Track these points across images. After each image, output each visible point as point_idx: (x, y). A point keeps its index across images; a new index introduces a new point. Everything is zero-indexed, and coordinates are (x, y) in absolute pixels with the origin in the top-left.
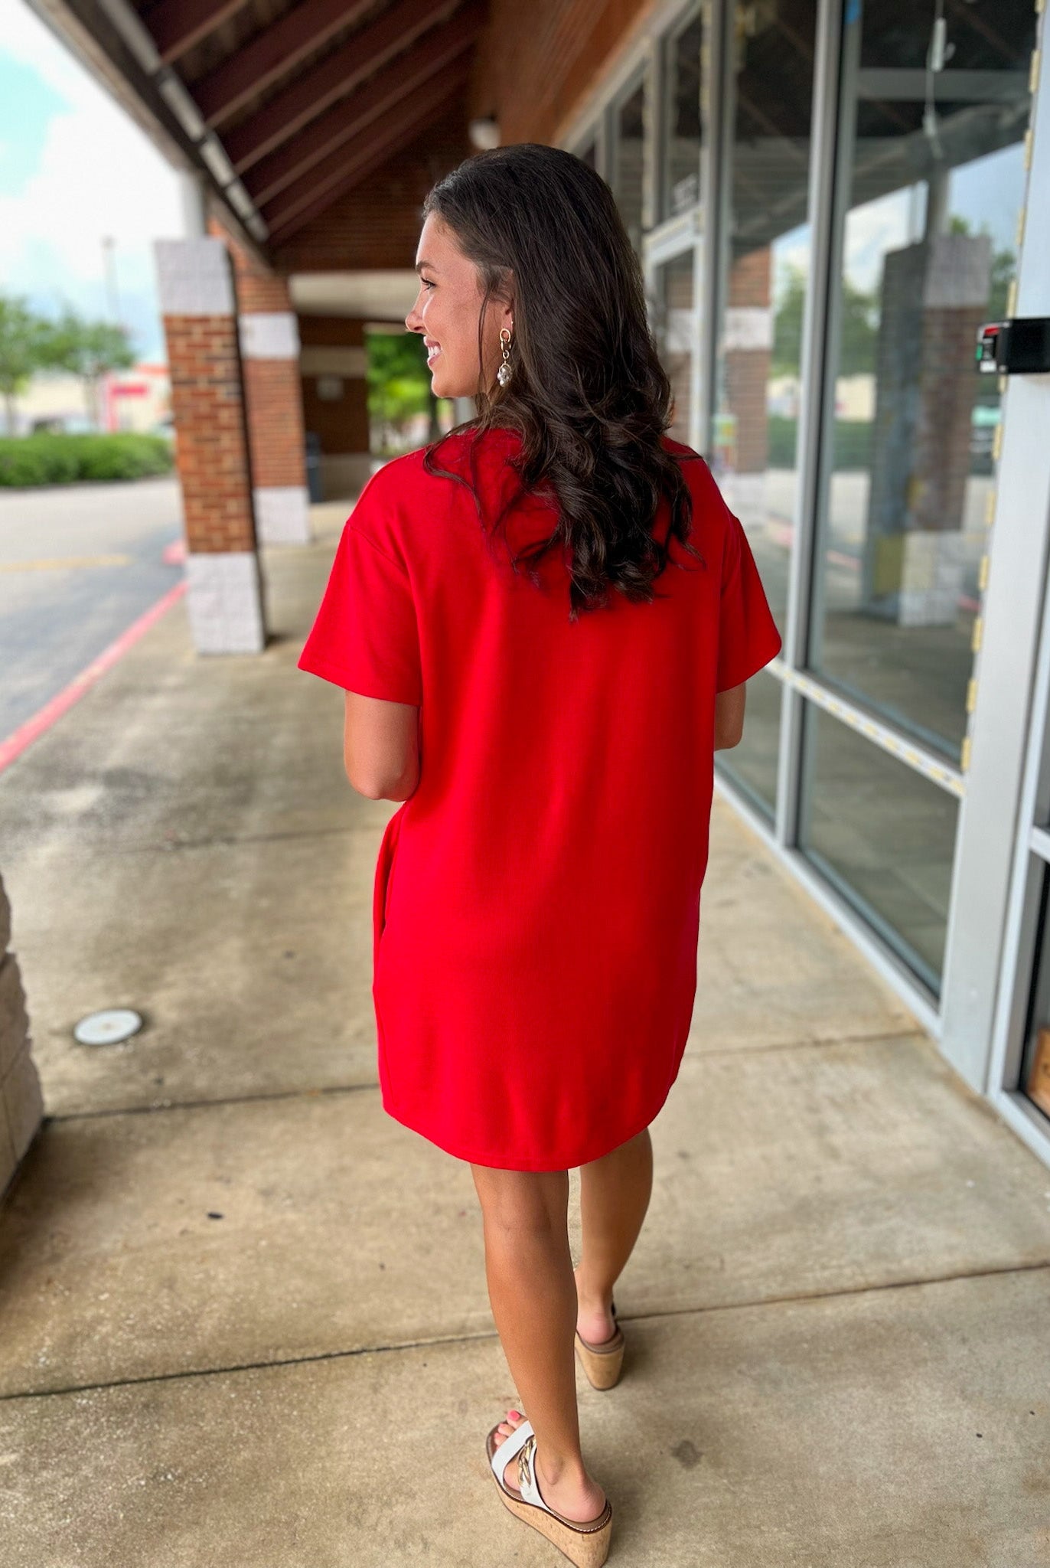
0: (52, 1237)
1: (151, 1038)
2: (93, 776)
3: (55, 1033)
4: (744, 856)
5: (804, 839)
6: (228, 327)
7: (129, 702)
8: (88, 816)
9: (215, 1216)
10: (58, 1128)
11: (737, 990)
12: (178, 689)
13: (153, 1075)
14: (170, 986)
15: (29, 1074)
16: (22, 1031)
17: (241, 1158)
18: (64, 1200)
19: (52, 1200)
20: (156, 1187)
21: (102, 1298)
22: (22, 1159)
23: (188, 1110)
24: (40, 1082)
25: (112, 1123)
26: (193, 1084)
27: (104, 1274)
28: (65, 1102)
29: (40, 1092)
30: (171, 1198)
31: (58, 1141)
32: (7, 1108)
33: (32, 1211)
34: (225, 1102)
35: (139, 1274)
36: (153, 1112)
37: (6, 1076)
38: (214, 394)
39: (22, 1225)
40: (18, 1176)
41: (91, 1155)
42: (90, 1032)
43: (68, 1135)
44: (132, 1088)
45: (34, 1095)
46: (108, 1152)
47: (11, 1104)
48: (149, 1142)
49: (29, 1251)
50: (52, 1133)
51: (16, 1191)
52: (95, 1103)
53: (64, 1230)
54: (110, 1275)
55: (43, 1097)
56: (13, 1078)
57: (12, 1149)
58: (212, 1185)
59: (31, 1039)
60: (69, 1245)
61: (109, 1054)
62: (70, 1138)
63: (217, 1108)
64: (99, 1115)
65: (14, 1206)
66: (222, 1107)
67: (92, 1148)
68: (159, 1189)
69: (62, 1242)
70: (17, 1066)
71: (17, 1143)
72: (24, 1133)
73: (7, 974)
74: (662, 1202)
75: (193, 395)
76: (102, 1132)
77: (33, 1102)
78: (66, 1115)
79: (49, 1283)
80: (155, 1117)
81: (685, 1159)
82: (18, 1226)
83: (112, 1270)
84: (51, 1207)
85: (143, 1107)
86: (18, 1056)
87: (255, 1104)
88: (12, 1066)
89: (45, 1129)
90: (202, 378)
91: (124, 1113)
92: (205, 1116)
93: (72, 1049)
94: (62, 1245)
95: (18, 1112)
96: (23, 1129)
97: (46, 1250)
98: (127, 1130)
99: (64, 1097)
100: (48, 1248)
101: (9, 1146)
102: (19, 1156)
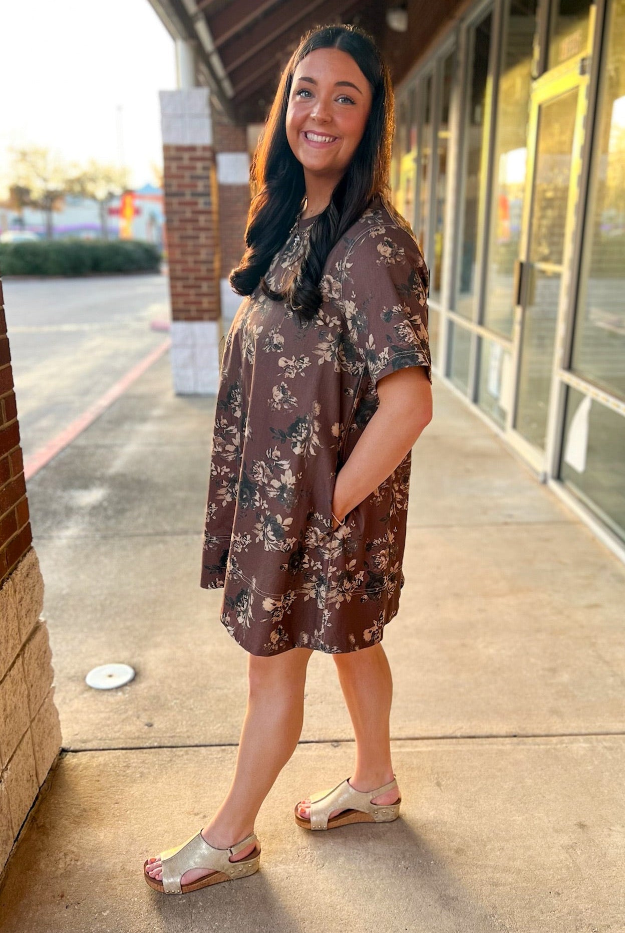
0: (65, 854)
1: (141, 687)
2: (103, 480)
3: (71, 679)
6: (208, 154)
7: (126, 427)
8: (96, 510)
10: (71, 760)
11: (611, 680)
13: (145, 719)
14: (156, 646)
15: (52, 716)
16: (48, 682)
17: (215, 796)
18: (75, 822)
19: (67, 822)
20: (147, 817)
21: (105, 914)
22: (43, 785)
23: (172, 751)
24: (59, 721)
25: (114, 757)
26: (175, 729)
27: (106, 892)
28: (77, 736)
29: (59, 729)
30: (159, 829)
31: (71, 770)
32: (33, 745)
33: (51, 830)
34: (200, 746)
35: (134, 895)
36: (145, 751)
37: (34, 719)
38: (196, 204)
39: (42, 842)
40: (40, 798)
41: (97, 784)
42: (96, 679)
43: (79, 765)
44: (128, 728)
45: (54, 732)
46: (110, 782)
47: (37, 740)
48: (141, 777)
49: (47, 866)
50: (67, 762)
51: (38, 811)
52: (100, 739)
53: (75, 850)
54: (111, 894)
55: (61, 733)
56: (39, 720)
57: (37, 776)
58: (192, 819)
59: (54, 688)
60: (79, 863)
61: (111, 698)
62: (81, 768)
63: (195, 751)
64: (103, 750)
65: (37, 824)
66: (198, 751)
67: (97, 778)
68: (149, 819)
69: (73, 860)
70: (42, 710)
71: (40, 772)
72: (46, 764)
73: (38, 637)
74: (568, 868)
75: (180, 204)
76: (105, 765)
77: (53, 737)
78: (77, 748)
79: (62, 896)
80: (147, 755)
81: (583, 830)
82: (40, 843)
83: (113, 889)
84: (64, 827)
85: (137, 746)
86: (44, 702)
87: (224, 750)
88: (39, 711)
89: (60, 759)
90: (188, 192)
91: (122, 749)
92: (185, 757)
93: (82, 693)
94: (73, 863)
95: (42, 747)
96: (45, 761)
97: (60, 866)
98: (125, 764)
99: (76, 733)
100: (61, 865)
101: (34, 774)
102: (41, 782)
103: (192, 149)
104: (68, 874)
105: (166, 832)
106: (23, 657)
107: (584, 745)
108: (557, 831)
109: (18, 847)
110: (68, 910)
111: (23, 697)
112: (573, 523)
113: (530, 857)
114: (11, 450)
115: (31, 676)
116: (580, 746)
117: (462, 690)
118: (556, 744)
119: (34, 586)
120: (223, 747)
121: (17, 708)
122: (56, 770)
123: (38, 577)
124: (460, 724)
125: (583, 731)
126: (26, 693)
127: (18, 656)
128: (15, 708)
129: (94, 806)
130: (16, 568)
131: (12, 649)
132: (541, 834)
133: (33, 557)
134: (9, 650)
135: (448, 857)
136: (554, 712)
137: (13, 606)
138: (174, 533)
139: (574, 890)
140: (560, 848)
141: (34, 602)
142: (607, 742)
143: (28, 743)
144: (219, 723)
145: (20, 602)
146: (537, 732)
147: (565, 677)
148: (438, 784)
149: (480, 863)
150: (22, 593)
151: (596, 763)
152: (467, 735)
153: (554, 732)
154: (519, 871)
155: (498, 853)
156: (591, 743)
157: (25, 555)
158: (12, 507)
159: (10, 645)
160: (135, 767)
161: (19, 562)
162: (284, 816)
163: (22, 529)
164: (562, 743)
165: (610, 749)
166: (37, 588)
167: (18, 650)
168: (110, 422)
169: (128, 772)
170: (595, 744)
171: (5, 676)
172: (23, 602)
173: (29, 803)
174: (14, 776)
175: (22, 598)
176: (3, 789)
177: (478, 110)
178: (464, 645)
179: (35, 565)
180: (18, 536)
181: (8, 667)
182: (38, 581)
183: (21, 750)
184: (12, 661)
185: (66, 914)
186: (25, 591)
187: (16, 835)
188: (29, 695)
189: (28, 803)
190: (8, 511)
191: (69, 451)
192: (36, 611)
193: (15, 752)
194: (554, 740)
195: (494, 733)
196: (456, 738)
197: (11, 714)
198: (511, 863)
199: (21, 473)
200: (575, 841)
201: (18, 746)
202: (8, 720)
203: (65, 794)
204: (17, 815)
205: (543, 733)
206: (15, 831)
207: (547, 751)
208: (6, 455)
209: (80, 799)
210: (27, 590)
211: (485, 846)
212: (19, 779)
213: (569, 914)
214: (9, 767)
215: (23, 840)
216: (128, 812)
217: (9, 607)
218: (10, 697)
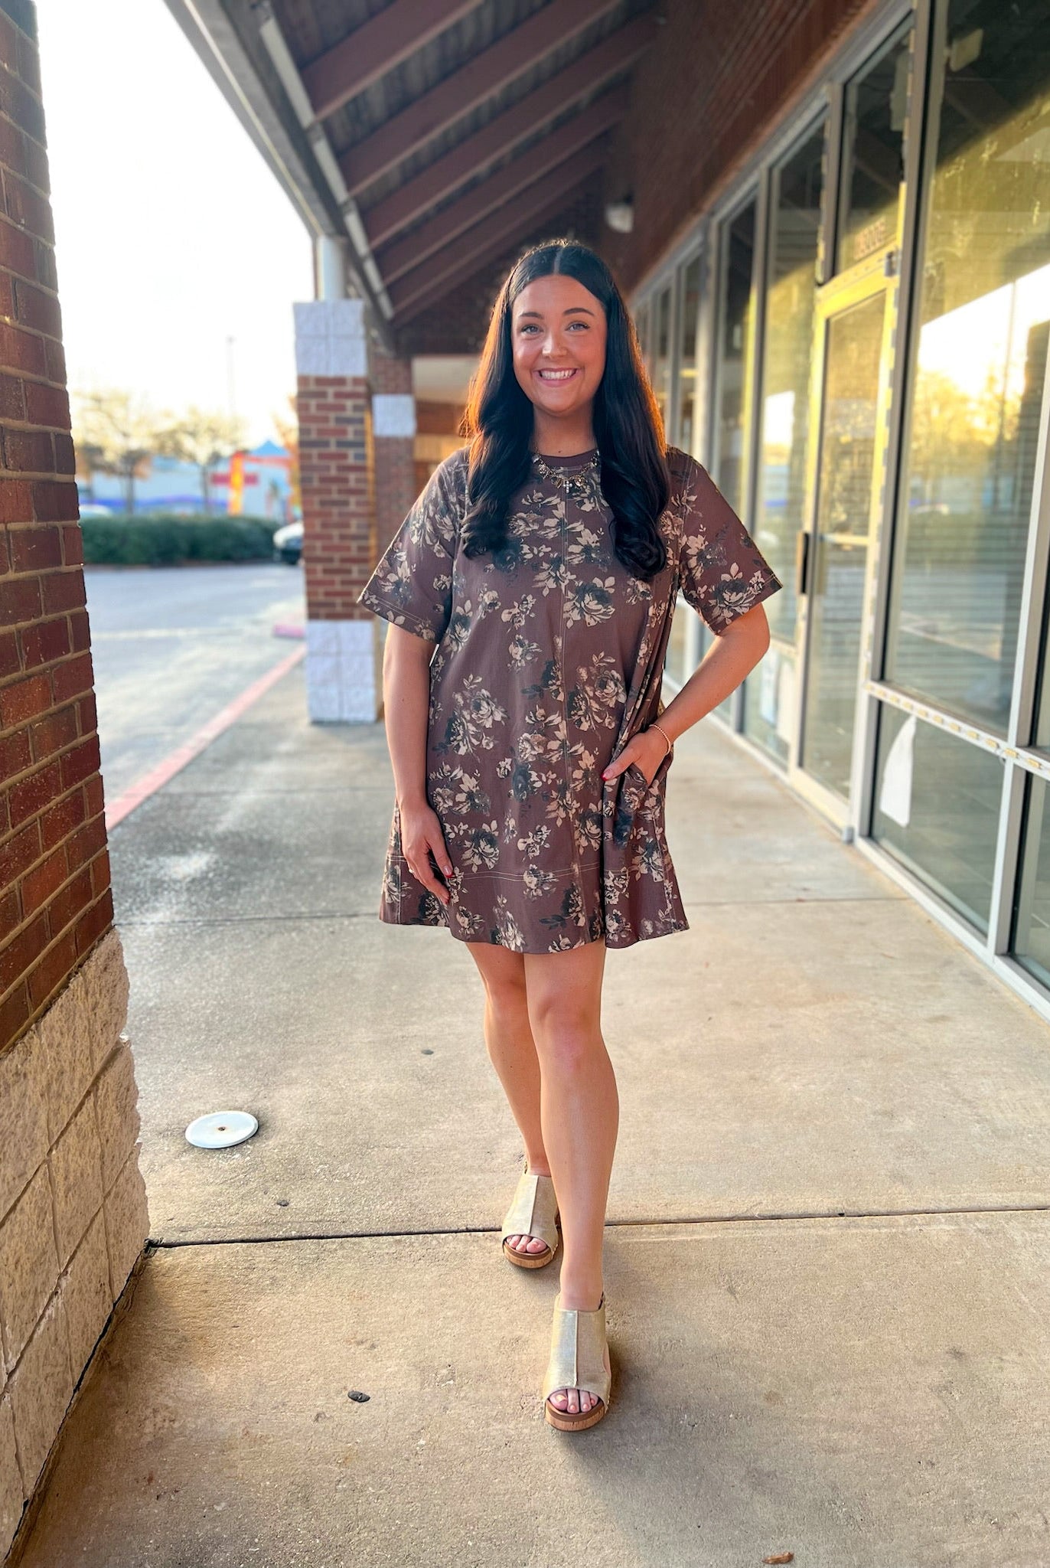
0: (155, 1411)
1: (269, 1145)
2: (207, 842)
3: (162, 1133)
4: (948, 962)
5: (1019, 948)
6: (361, 389)
7: (241, 767)
8: (197, 883)
9: (359, 1398)
10: (163, 1259)
12: (290, 755)
13: (275, 1193)
14: (291, 1082)
15: (135, 1189)
16: (131, 1136)
17: (387, 1314)
18: (170, 1359)
19: (155, 1358)
20: (283, 1349)
21: (219, 1508)
22: (119, 1298)
23: (319, 1243)
24: (146, 1198)
25: (228, 1254)
26: (323, 1209)
27: (220, 1471)
28: (173, 1222)
29: (145, 1211)
30: (302, 1366)
31: (164, 1275)
32: (107, 1234)
33: (132, 1372)
34: (363, 1236)
35: (265, 1477)
36: (277, 1243)
37: (109, 1193)
38: (344, 456)
39: (118, 1391)
40: (114, 1321)
41: (204, 1297)
42: (202, 1133)
43: (175, 1267)
44: (250, 1209)
45: (139, 1215)
46: (225, 1294)
47: (112, 1228)
48: (272, 1284)
49: (125, 1429)
50: (157, 1263)
51: (111, 1342)
52: (208, 1226)
53: (170, 1403)
54: (228, 1475)
55: (148, 1217)
56: (117, 1195)
57: (110, 1285)
58: (352, 1350)
59: (140, 1144)
60: (176, 1425)
61: (224, 1163)
62: (177, 1272)
63: (354, 1244)
64: (213, 1243)
65: (110, 1363)
66: (359, 1243)
67: (204, 1287)
68: (287, 1352)
69: (167, 1421)
70: (122, 1179)
71: (116, 1278)
72: (124, 1264)
73: (119, 1065)
74: (943, 1423)
75: (321, 456)
76: (216, 1266)
77: (137, 1223)
78: (173, 1240)
79: (150, 1480)
80: (281, 1250)
81: (960, 1361)
82: (114, 1393)
83: (231, 1467)
84: (154, 1367)
85: (265, 1236)
86: (124, 1167)
87: (399, 1241)
88: (117, 1180)
89: (145, 1258)
90: (333, 440)
91: (242, 1241)
92: (340, 1253)
93: (179, 1154)
94: (167, 1424)
95: (120, 1239)
96: (124, 1260)
97: (147, 1431)
98: (247, 1265)
99: (171, 1217)
100: (149, 1428)
101: (107, 1282)
102: (117, 1294)
103: (340, 381)
104: (159, 1443)
105: (313, 1373)
106: (96, 1096)
107: (947, 1228)
108: (920, 1363)
109: (79, 1401)
110: (160, 1502)
111: (93, 1158)
112: (896, 899)
113: (883, 1404)
114: (87, 778)
115: (107, 1126)
116: (941, 1229)
117: (755, 1145)
118: (906, 1226)
119: (115, 986)
120: (398, 1237)
121: (85, 1176)
122: (139, 1275)
123: (120, 971)
124: (757, 1198)
125: (944, 1206)
126: (99, 1151)
127: (88, 1093)
128: (82, 1175)
129: (199, 1332)
130: (88, 958)
131: (81, 1081)
132: (897, 1368)
133: (115, 941)
134: (76, 1084)
135: (755, 1407)
136: (898, 1177)
137: (83, 1015)
138: (313, 917)
139: (955, 1457)
140: (928, 1390)
141: (114, 1011)
142: (982, 1221)
143: (99, 1231)
144: (390, 1199)
145: (93, 1009)
146: (875, 1208)
147: (908, 1124)
148: (732, 1291)
149: (806, 1416)
150: (98, 995)
151: (968, 1254)
152: (768, 1214)
153: (899, 1209)
154: (868, 1429)
155: (833, 1400)
156: (957, 1224)
157: (102, 939)
158: (86, 864)
159: (78, 1076)
160: (263, 1269)
161: (93, 949)
162: (496, 1343)
163: (99, 898)
164: (913, 1224)
165: (988, 1232)
166: (118, 990)
167: (88, 1084)
168: (216, 761)
169: (251, 1276)
170: (964, 1225)
171: (69, 1124)
172: (97, 1010)
173: (98, 1329)
174: (76, 1285)
175: (97, 1003)
176: (60, 1305)
177: (737, 331)
178: (753, 1078)
179: (116, 953)
180: (93, 909)
181: (74, 1110)
182: (120, 978)
183: (88, 1243)
184: (79, 1101)
185: (157, 1509)
186: (101, 993)
187: (77, 1380)
188: (102, 1156)
189: (95, 1329)
190: (79, 870)
191: (158, 800)
192: (116, 1024)
193: (78, 1247)
194: (901, 1219)
195: (810, 1211)
196: (753, 1218)
197: (74, 1185)
198: (854, 1415)
199: (101, 813)
200: (950, 1379)
201: (84, 1236)
202: (70, 1194)
203: (153, 1313)
204: (80, 1348)
205: (883, 1210)
206: (75, 1373)
207: (893, 1236)
208: (78, 785)
209: (178, 1320)
210: (104, 992)
211: (811, 1388)
212: (84, 1290)
213: (951, 1496)
214: (69, 1270)
215: (88, 1389)
216: (253, 1341)
217: (78, 1016)
218: (75, 1158)
